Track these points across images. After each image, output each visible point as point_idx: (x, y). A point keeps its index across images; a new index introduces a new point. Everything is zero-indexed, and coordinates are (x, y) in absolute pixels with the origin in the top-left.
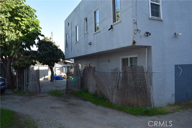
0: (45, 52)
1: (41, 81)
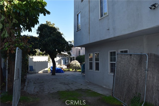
0: (49, 38)
1: (41, 74)
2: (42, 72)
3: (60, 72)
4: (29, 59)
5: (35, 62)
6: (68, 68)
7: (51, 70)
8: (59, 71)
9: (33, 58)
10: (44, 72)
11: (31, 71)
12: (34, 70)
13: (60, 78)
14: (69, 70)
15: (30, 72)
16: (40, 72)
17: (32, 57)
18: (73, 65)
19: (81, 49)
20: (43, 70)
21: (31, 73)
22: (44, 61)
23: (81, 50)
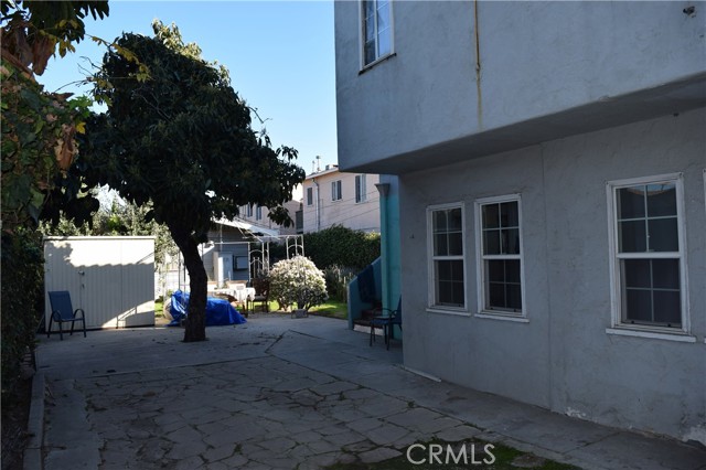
1: (115, 333)
2: (122, 324)
3: (224, 322)
4: (48, 255)
5: (83, 271)
6: (261, 297)
7: (172, 311)
8: (219, 318)
9: (68, 245)
10: (133, 324)
11: (60, 322)
12: (79, 315)
13: (245, 360)
14: (265, 309)
15: (55, 326)
16: (111, 324)
17: (63, 244)
18: (289, 279)
19: (305, 203)
20: (127, 314)
21: (61, 332)
22: (134, 262)
23: (310, 209)
